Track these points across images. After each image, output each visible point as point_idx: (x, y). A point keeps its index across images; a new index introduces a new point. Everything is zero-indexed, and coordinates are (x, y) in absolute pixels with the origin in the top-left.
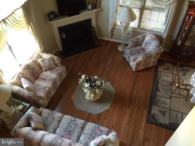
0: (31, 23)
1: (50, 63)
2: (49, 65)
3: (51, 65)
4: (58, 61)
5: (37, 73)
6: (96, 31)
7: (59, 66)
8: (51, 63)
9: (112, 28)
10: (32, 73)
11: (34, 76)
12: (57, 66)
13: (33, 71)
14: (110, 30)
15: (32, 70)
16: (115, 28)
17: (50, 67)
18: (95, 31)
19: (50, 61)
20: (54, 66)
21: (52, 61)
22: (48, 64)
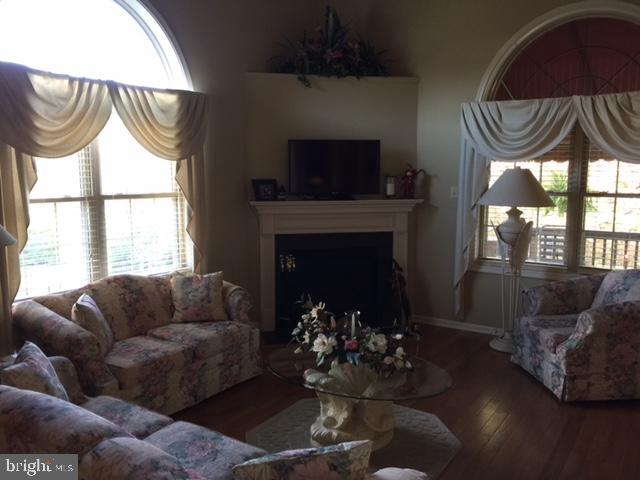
0: (193, 158)
1: (208, 295)
2: (202, 300)
3: (209, 302)
4: (237, 299)
5: (149, 316)
6: (406, 278)
7: (239, 319)
8: (213, 294)
9: (466, 269)
10: (130, 306)
11: (131, 319)
12: (230, 318)
13: (137, 300)
14: (457, 277)
15: (134, 296)
16: (476, 273)
17: (202, 306)
18: (401, 279)
19: (212, 287)
20: (218, 312)
21: (215, 291)
22: (199, 295)
